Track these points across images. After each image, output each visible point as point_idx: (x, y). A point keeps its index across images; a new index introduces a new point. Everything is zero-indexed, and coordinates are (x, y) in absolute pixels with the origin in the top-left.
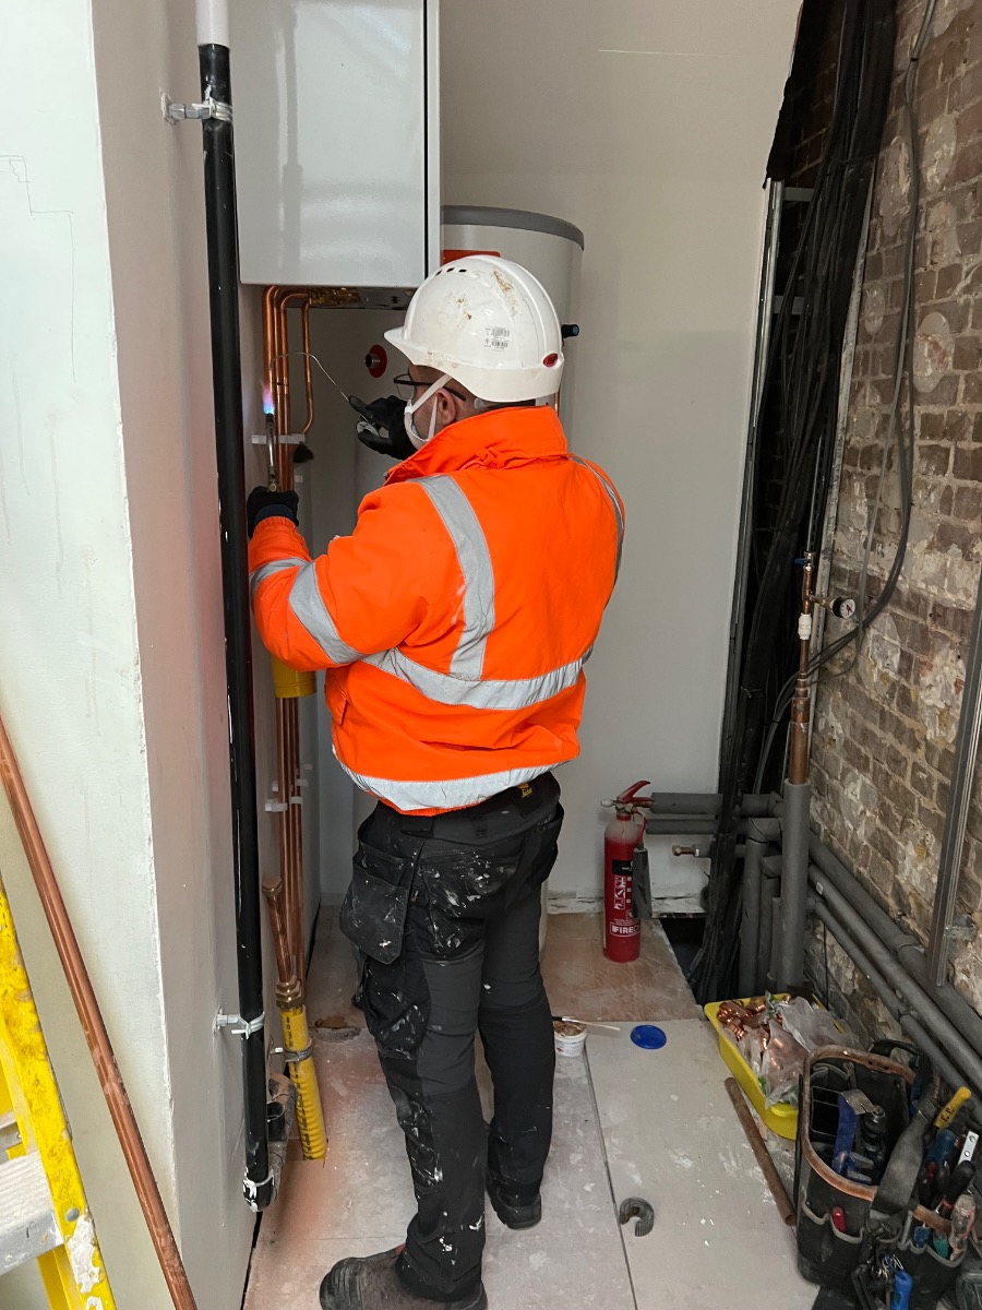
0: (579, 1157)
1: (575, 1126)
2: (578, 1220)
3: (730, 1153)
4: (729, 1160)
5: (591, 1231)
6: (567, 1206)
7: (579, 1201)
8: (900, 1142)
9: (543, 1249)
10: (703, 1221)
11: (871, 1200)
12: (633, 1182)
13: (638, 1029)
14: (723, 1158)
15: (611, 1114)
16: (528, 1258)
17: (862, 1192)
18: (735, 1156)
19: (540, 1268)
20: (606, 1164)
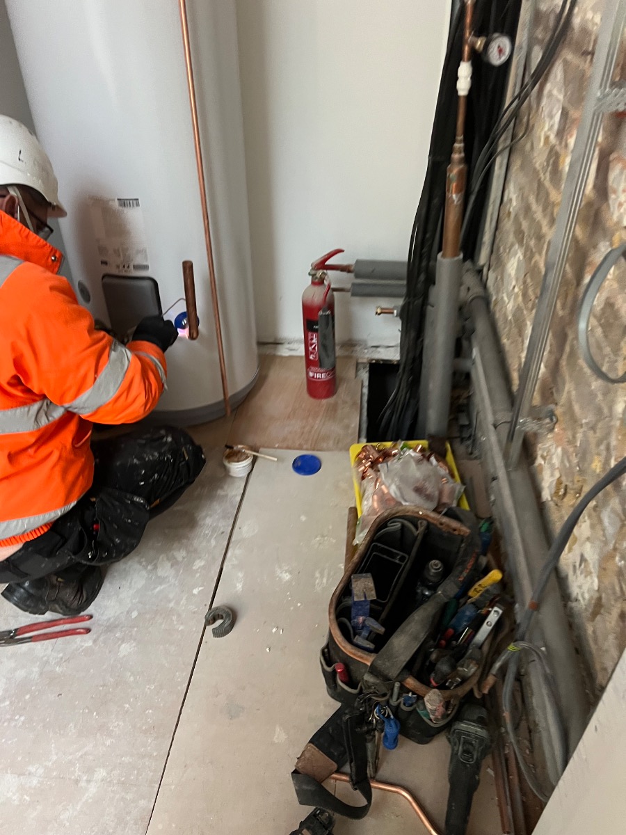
0: (203, 563)
1: (211, 536)
2: (174, 618)
3: (326, 572)
4: (322, 576)
5: (181, 628)
6: (172, 605)
7: (183, 602)
8: (410, 618)
9: (135, 640)
10: (274, 630)
11: (369, 664)
12: (233, 589)
13: (302, 457)
14: (317, 575)
15: (245, 529)
16: (120, 646)
17: (362, 658)
18: (329, 574)
19: (124, 656)
20: (221, 569)
